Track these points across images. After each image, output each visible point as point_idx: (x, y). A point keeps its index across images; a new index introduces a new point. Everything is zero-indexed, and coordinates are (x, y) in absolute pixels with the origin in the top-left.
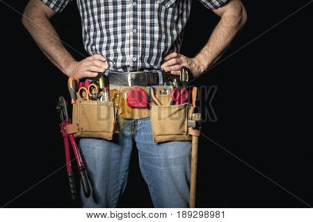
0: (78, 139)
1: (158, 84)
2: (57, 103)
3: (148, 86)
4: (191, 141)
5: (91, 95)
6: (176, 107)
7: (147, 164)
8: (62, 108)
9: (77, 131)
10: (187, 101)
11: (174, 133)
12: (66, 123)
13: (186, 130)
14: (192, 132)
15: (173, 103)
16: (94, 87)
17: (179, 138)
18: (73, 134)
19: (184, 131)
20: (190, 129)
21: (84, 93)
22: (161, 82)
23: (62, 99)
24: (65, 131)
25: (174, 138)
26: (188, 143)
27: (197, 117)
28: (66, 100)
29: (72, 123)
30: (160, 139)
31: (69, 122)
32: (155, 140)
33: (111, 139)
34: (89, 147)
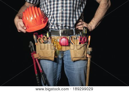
0: (39, 60)
1: (73, 35)
2: (29, 44)
3: (69, 35)
5: (43, 41)
6: (82, 45)
8: (32, 46)
9: (39, 57)
10: (86, 42)
11: (80, 56)
12: (33, 53)
14: (88, 56)
15: (80, 43)
16: (45, 37)
17: (83, 59)
18: (37, 58)
19: (85, 56)
21: (40, 40)
22: (74, 34)
23: (31, 42)
24: (33, 56)
27: (90, 49)
28: (33, 43)
29: (36, 53)
30: (74, 59)
32: (72, 60)
33: (53, 60)
34: (44, 63)
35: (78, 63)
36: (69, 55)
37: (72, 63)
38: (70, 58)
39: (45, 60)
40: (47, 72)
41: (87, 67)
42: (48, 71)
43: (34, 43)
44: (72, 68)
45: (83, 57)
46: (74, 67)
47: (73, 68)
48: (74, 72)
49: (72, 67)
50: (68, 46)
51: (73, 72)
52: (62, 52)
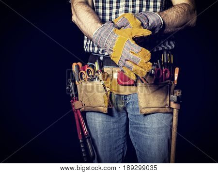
0: (84, 114)
4: (172, 113)
5: (88, 77)
8: (70, 88)
9: (82, 107)
10: (168, 80)
11: (157, 106)
12: (74, 100)
13: (168, 104)
14: (173, 105)
16: (90, 70)
17: (162, 110)
18: (79, 109)
19: (166, 105)
20: (172, 103)
21: (83, 76)
24: (74, 106)
25: (158, 110)
26: (169, 114)
29: (78, 100)
30: (145, 111)
31: (76, 99)
32: (141, 112)
33: (106, 112)
34: (92, 119)
36: (136, 102)
37: (143, 117)
38: (138, 108)
43: (74, 81)
45: (163, 106)
46: (146, 126)
47: (145, 128)
48: (147, 135)
49: (142, 125)
50: (133, 85)
51: (145, 135)
52: (123, 96)
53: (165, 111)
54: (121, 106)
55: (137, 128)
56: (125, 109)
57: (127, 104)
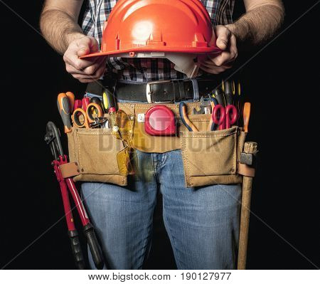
0: (78, 185)
1: (191, 97)
2: (44, 131)
3: (178, 100)
5: (91, 121)
6: (220, 133)
7: (175, 217)
8: (54, 139)
9: (77, 173)
10: (235, 124)
11: (217, 172)
12: (59, 161)
13: (235, 168)
14: (243, 170)
15: (215, 127)
16: (95, 108)
17: (224, 179)
18: (72, 178)
19: (231, 170)
20: (242, 166)
21: (81, 117)
22: (196, 95)
23: (51, 125)
24: (59, 171)
25: (217, 180)
27: (250, 148)
28: (57, 127)
29: (68, 161)
30: (196, 181)
31: (64, 160)
32: (188, 184)
33: (124, 185)
35: (209, 193)
36: (177, 164)
37: (189, 192)
38: (182, 177)
39: (95, 184)
40: (104, 225)
41: (239, 207)
42: (107, 220)
43: (60, 126)
44: (188, 210)
45: (225, 172)
46: (196, 208)
48: (197, 224)
49: (187, 205)
50: (173, 135)
51: (193, 223)
52: (155, 155)
53: (230, 181)
54: (150, 173)
55: (177, 212)
56: (157, 177)
57: (161, 169)
